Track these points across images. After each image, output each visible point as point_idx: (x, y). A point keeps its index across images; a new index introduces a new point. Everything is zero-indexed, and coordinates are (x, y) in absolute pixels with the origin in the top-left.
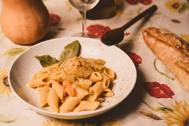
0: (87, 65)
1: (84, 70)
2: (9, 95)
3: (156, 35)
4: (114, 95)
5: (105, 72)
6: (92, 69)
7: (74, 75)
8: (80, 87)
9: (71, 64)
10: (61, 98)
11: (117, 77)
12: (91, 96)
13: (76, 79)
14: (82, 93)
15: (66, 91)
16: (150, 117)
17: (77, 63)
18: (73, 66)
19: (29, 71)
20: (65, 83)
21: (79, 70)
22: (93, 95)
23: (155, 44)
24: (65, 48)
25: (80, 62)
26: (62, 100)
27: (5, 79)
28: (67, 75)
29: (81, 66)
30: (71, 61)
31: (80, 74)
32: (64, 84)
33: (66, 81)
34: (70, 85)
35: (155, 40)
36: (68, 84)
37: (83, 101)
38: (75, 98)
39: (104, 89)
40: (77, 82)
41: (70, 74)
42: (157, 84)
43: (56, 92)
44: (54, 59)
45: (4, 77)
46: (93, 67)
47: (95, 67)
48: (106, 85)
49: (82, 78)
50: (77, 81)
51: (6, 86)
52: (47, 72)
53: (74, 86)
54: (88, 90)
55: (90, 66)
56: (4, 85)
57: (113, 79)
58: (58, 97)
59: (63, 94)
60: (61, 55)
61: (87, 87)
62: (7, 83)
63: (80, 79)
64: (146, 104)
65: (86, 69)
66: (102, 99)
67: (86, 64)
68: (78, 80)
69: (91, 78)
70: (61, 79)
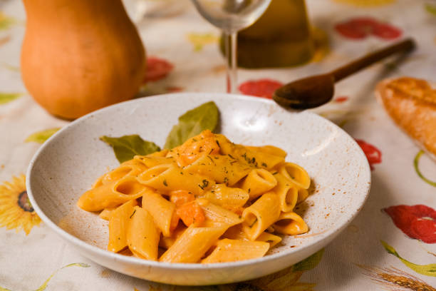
0: (236, 151)
1: (229, 162)
2: (28, 232)
3: (419, 93)
4: (309, 230)
5: (284, 172)
6: (249, 162)
7: (202, 174)
8: (218, 204)
9: (195, 147)
10: (166, 231)
11: (317, 189)
12: (246, 229)
13: (205, 185)
14: (221, 220)
15: (178, 213)
16: (409, 287)
17: (210, 145)
18: (200, 151)
19: (83, 173)
20: (178, 195)
21: (216, 161)
22: (251, 227)
23: (417, 112)
24: (181, 118)
25: (217, 142)
26: (168, 238)
27: (23, 194)
28: (182, 173)
29: (221, 153)
30: (195, 140)
31: (219, 173)
32: (174, 199)
33: (180, 191)
34: (189, 200)
35: (416, 105)
36: (186, 198)
37: (226, 240)
38: (202, 230)
39: (282, 212)
40: (208, 194)
41: (191, 173)
42: (426, 210)
43: (152, 217)
44: (151, 146)
45: (21, 191)
46: (254, 159)
47: (257, 160)
48: (288, 203)
49: (224, 185)
50: (208, 190)
51: (22, 210)
52: (131, 170)
53: (200, 202)
54: (239, 214)
55: (245, 156)
56: (19, 207)
57: (307, 193)
58: (158, 229)
59: (172, 221)
60: (170, 137)
61: (236, 207)
62: (27, 205)
63: (217, 186)
64: (398, 256)
65: (233, 160)
66: (277, 239)
67: (233, 151)
68: (211, 188)
69: (248, 183)
70: (165, 184)
